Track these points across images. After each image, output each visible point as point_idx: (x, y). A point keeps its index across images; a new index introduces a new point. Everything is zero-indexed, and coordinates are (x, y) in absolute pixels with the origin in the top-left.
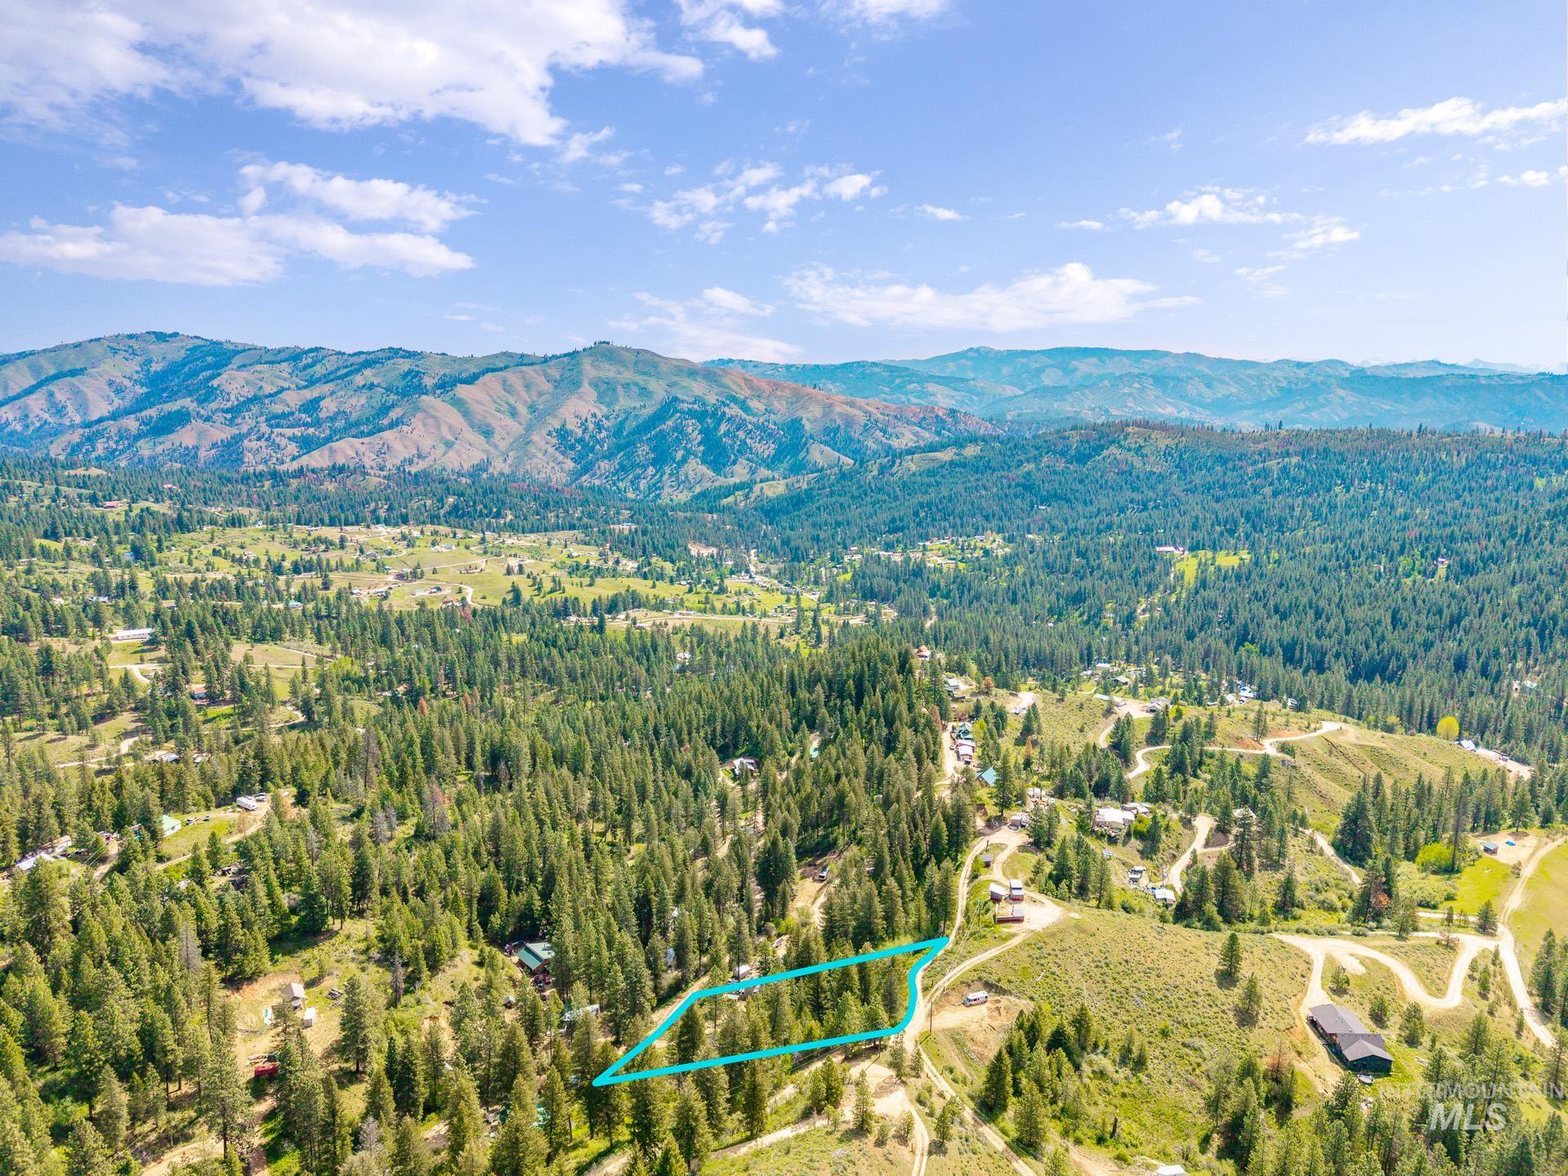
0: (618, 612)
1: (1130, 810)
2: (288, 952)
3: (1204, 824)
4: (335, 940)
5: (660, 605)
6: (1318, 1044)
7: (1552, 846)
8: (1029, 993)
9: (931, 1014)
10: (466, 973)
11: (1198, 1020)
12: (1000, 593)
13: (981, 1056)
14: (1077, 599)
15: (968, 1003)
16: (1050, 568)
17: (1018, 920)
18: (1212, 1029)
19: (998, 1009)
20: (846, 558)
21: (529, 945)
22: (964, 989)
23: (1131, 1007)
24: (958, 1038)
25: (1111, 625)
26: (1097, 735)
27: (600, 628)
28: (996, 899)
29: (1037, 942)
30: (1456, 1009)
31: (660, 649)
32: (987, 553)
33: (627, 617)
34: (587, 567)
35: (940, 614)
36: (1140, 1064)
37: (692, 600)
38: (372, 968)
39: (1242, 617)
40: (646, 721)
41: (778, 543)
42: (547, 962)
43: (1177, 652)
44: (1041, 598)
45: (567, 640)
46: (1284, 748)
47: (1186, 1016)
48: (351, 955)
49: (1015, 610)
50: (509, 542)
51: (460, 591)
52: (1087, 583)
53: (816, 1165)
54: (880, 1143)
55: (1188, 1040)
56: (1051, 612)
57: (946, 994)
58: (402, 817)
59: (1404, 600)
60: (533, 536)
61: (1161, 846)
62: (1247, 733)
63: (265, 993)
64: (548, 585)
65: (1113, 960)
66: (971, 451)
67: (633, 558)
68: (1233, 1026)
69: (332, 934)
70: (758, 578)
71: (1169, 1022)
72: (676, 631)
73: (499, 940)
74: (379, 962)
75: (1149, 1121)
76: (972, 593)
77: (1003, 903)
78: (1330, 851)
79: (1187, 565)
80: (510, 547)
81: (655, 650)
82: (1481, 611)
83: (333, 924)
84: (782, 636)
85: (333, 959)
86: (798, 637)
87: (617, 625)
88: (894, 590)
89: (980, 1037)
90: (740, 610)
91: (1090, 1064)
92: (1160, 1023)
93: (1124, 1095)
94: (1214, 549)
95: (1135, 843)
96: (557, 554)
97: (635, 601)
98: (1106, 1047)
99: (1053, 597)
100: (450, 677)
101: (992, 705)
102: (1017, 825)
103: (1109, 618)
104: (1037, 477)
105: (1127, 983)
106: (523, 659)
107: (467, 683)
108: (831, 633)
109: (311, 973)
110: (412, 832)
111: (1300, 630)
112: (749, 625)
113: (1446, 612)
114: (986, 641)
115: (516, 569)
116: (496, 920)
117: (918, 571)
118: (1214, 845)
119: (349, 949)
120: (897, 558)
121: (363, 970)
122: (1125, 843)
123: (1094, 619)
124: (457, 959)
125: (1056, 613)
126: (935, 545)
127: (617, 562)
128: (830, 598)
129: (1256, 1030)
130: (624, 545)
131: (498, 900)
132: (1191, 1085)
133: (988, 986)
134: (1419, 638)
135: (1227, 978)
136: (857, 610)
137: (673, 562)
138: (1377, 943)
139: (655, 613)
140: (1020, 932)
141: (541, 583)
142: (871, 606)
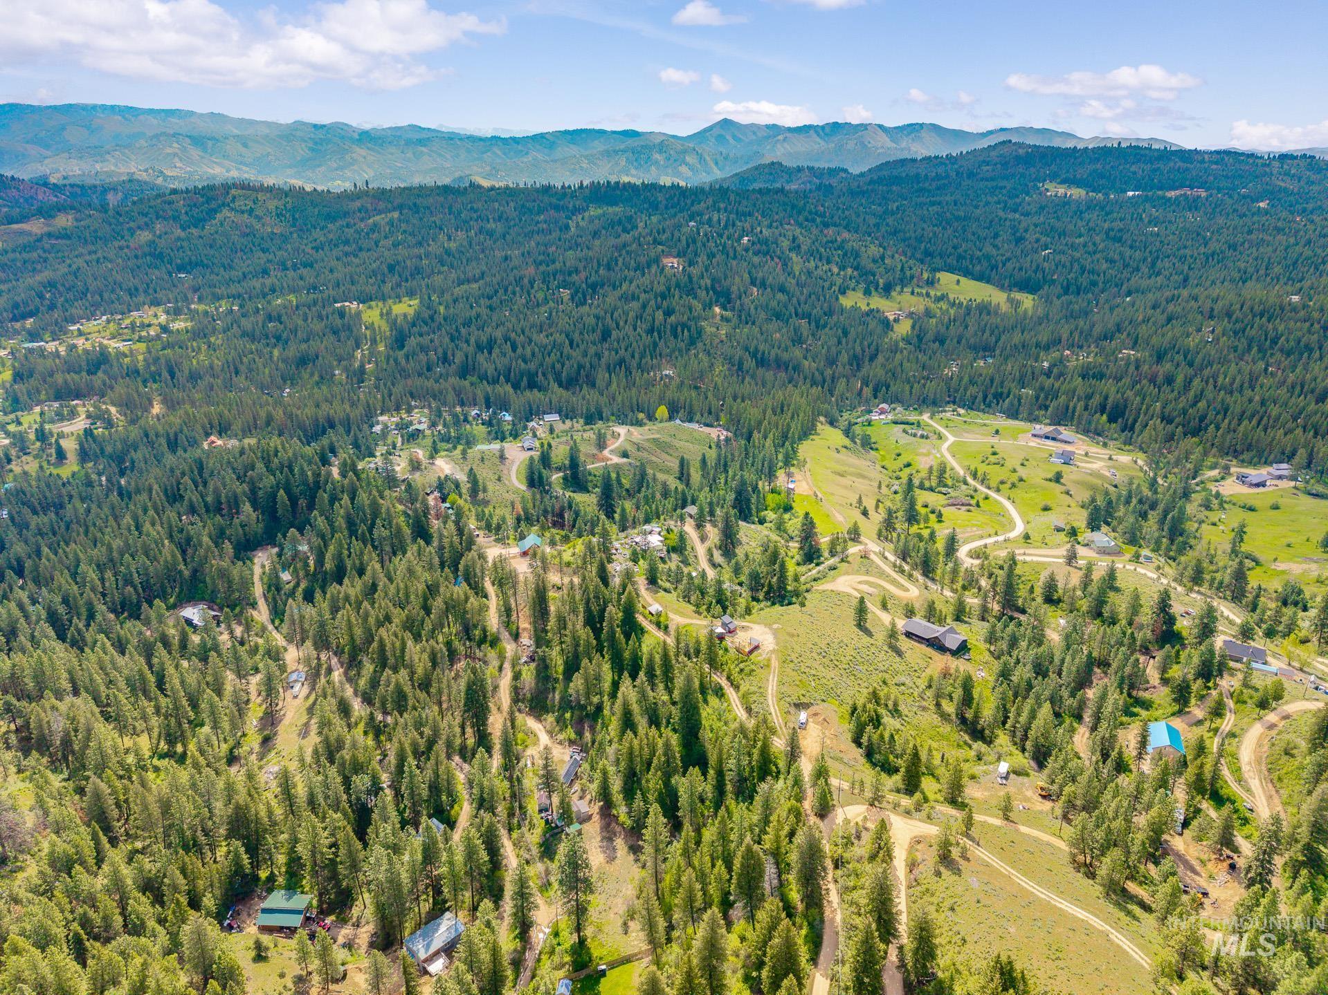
1: (653, 532)
3: (689, 527)
6: (927, 648)
7: (808, 476)
8: (819, 698)
11: (885, 664)
13: (855, 760)
15: (804, 727)
17: (756, 647)
18: (895, 666)
19: (825, 720)
23: (860, 676)
24: (832, 755)
26: (513, 483)
28: (721, 637)
29: (784, 657)
30: (920, 594)
32: (163, 329)
36: (897, 711)
46: (624, 454)
47: (880, 665)
55: (895, 681)
61: (686, 553)
62: (593, 449)
65: (823, 648)
66: (64, 221)
71: (880, 674)
76: (186, 373)
77: (730, 639)
89: (840, 747)
92: (878, 679)
94: (382, 299)
103: (339, 375)
105: (843, 659)
118: (706, 540)
120: (59, 348)
126: (91, 327)
129: (906, 655)
132: (923, 709)
133: (798, 706)
135: (863, 627)
136: (73, 413)
138: (846, 570)
140: (770, 655)
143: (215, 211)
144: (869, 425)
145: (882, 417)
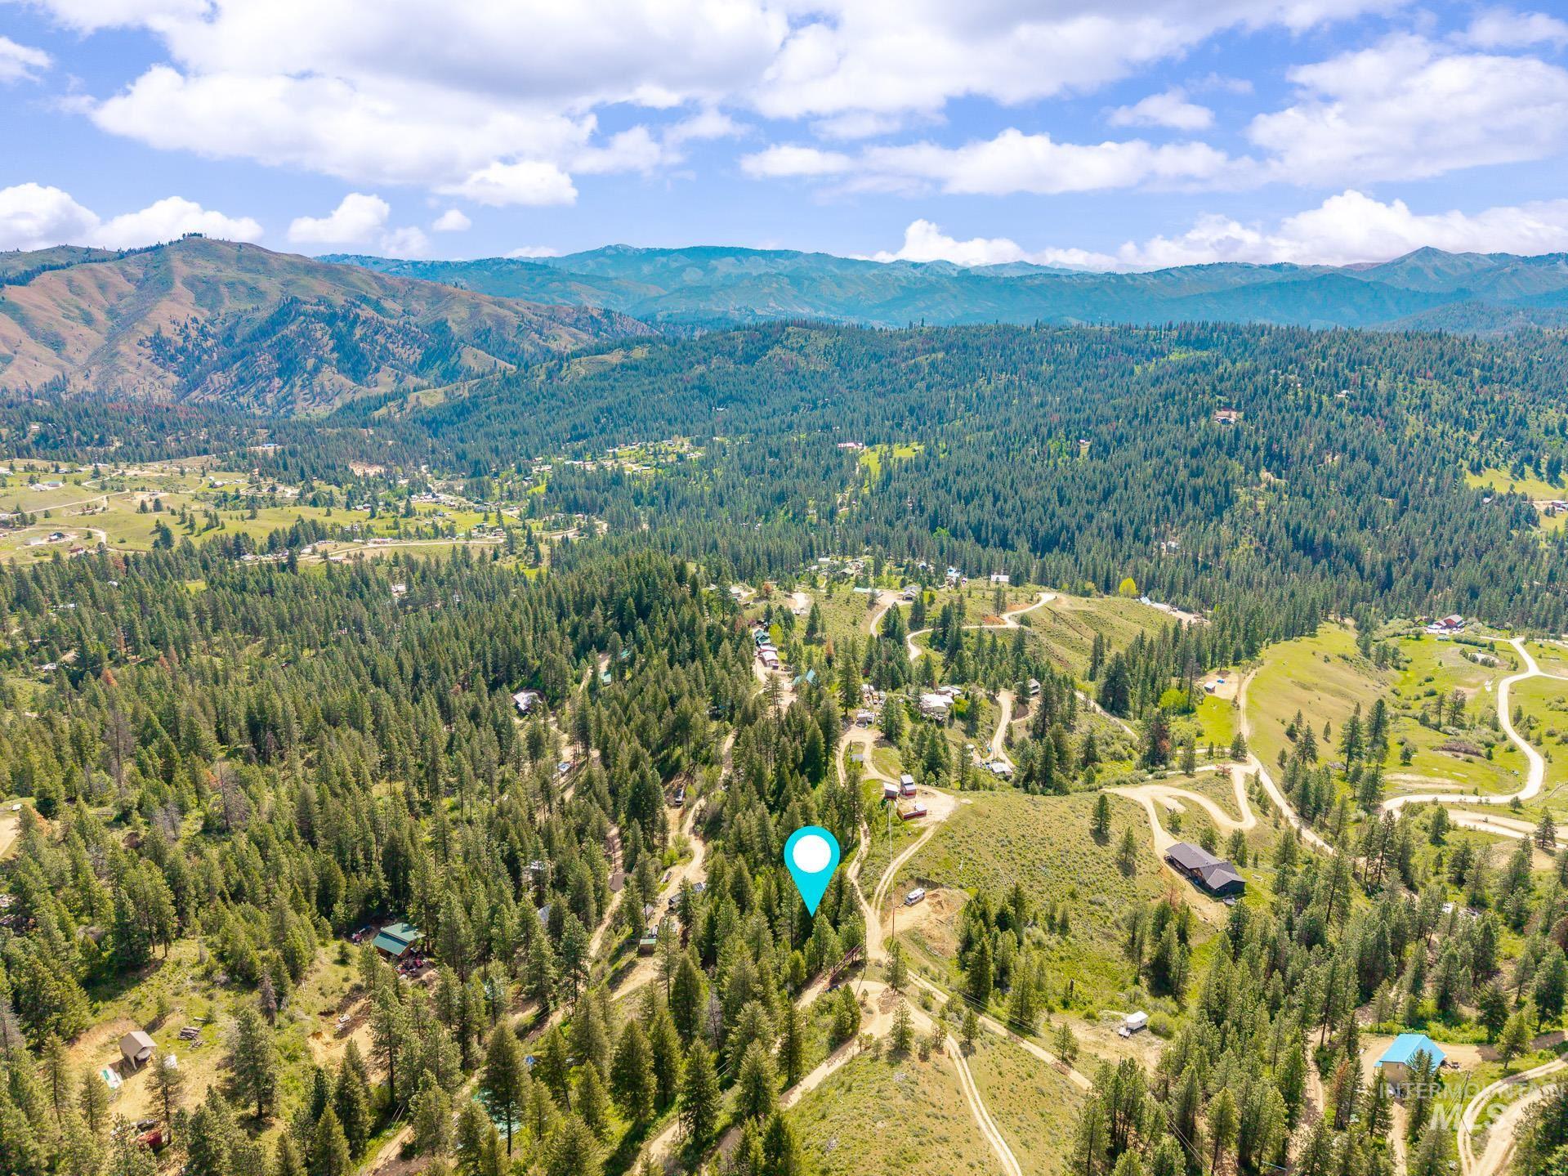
0: (302, 546)
1: (945, 693)
2: (110, 997)
3: (1006, 698)
4: (165, 970)
5: (347, 536)
6: (1182, 880)
7: (1249, 679)
8: (958, 882)
9: (883, 921)
10: (332, 976)
11: (1094, 877)
12: (706, 498)
13: (943, 951)
14: (781, 498)
15: (910, 903)
16: (747, 470)
17: (922, 814)
18: (1107, 884)
19: (939, 903)
20: (535, 470)
21: (383, 929)
22: (901, 888)
23: (1041, 878)
24: (916, 937)
25: (815, 521)
26: (868, 627)
27: (292, 565)
28: (891, 796)
29: (946, 832)
30: (1255, 828)
31: (373, 583)
32: (681, 458)
33: (314, 552)
34: (237, 497)
35: (651, 522)
36: (1064, 927)
37: (378, 525)
38: (220, 993)
39: (931, 505)
40: (401, 667)
41: (449, 456)
42: (414, 943)
43: (885, 542)
44: (746, 501)
45: (257, 582)
46: (1024, 621)
47: (1085, 877)
48: (189, 983)
49: (724, 513)
50: (130, 473)
51: (89, 536)
52: (786, 482)
53: (887, 1094)
54: (924, 1057)
55: (1092, 898)
56: (759, 512)
57: (888, 898)
58: (183, 810)
59: (1066, 479)
60: (157, 465)
61: (979, 723)
62: (989, 610)
63: (94, 1051)
64: (201, 522)
65: (1012, 837)
66: (639, 353)
67: (290, 483)
68: (1120, 877)
69: (158, 964)
70: (443, 497)
71: (1074, 885)
72: (377, 561)
73: (343, 931)
74: (226, 985)
75: (1088, 977)
76: (679, 499)
77: (899, 800)
78: (1098, 708)
79: (871, 459)
80: (135, 479)
81: (367, 586)
82: (1126, 483)
83: (158, 952)
84: (496, 557)
85: (169, 993)
86: (513, 558)
87: (308, 558)
88: (600, 500)
89: (936, 933)
90: (437, 533)
91: (1028, 936)
92: (1066, 888)
93: (1062, 959)
94: (890, 442)
95: (958, 723)
96: (195, 484)
97: (319, 533)
98: (1035, 919)
99: (759, 497)
100: (131, 638)
101: (781, 608)
102: (865, 722)
103: (812, 515)
104: (711, 379)
105: (1030, 856)
106: (215, 611)
107: (153, 643)
108: (552, 550)
109: (149, 1014)
110: (199, 827)
111: (985, 511)
112: (459, 548)
113: (1100, 487)
114: (715, 546)
115: (150, 505)
116: (339, 908)
117: (617, 479)
118: (1020, 716)
119: (186, 977)
120: (590, 467)
121: (210, 997)
122: (950, 725)
123: (798, 516)
124: (316, 962)
125: (766, 514)
126: (623, 451)
127: (274, 489)
128: (532, 512)
129: (1138, 877)
130: (276, 468)
131: (337, 886)
132: (1109, 937)
133: (920, 882)
134: (1082, 512)
135: (1100, 835)
136: (568, 524)
137: (339, 485)
138: (1178, 783)
139: (345, 544)
140: (929, 826)
141: (192, 520)
142: (579, 518)
143: (767, 348)
144: (1418, 638)
145: (1447, 631)
